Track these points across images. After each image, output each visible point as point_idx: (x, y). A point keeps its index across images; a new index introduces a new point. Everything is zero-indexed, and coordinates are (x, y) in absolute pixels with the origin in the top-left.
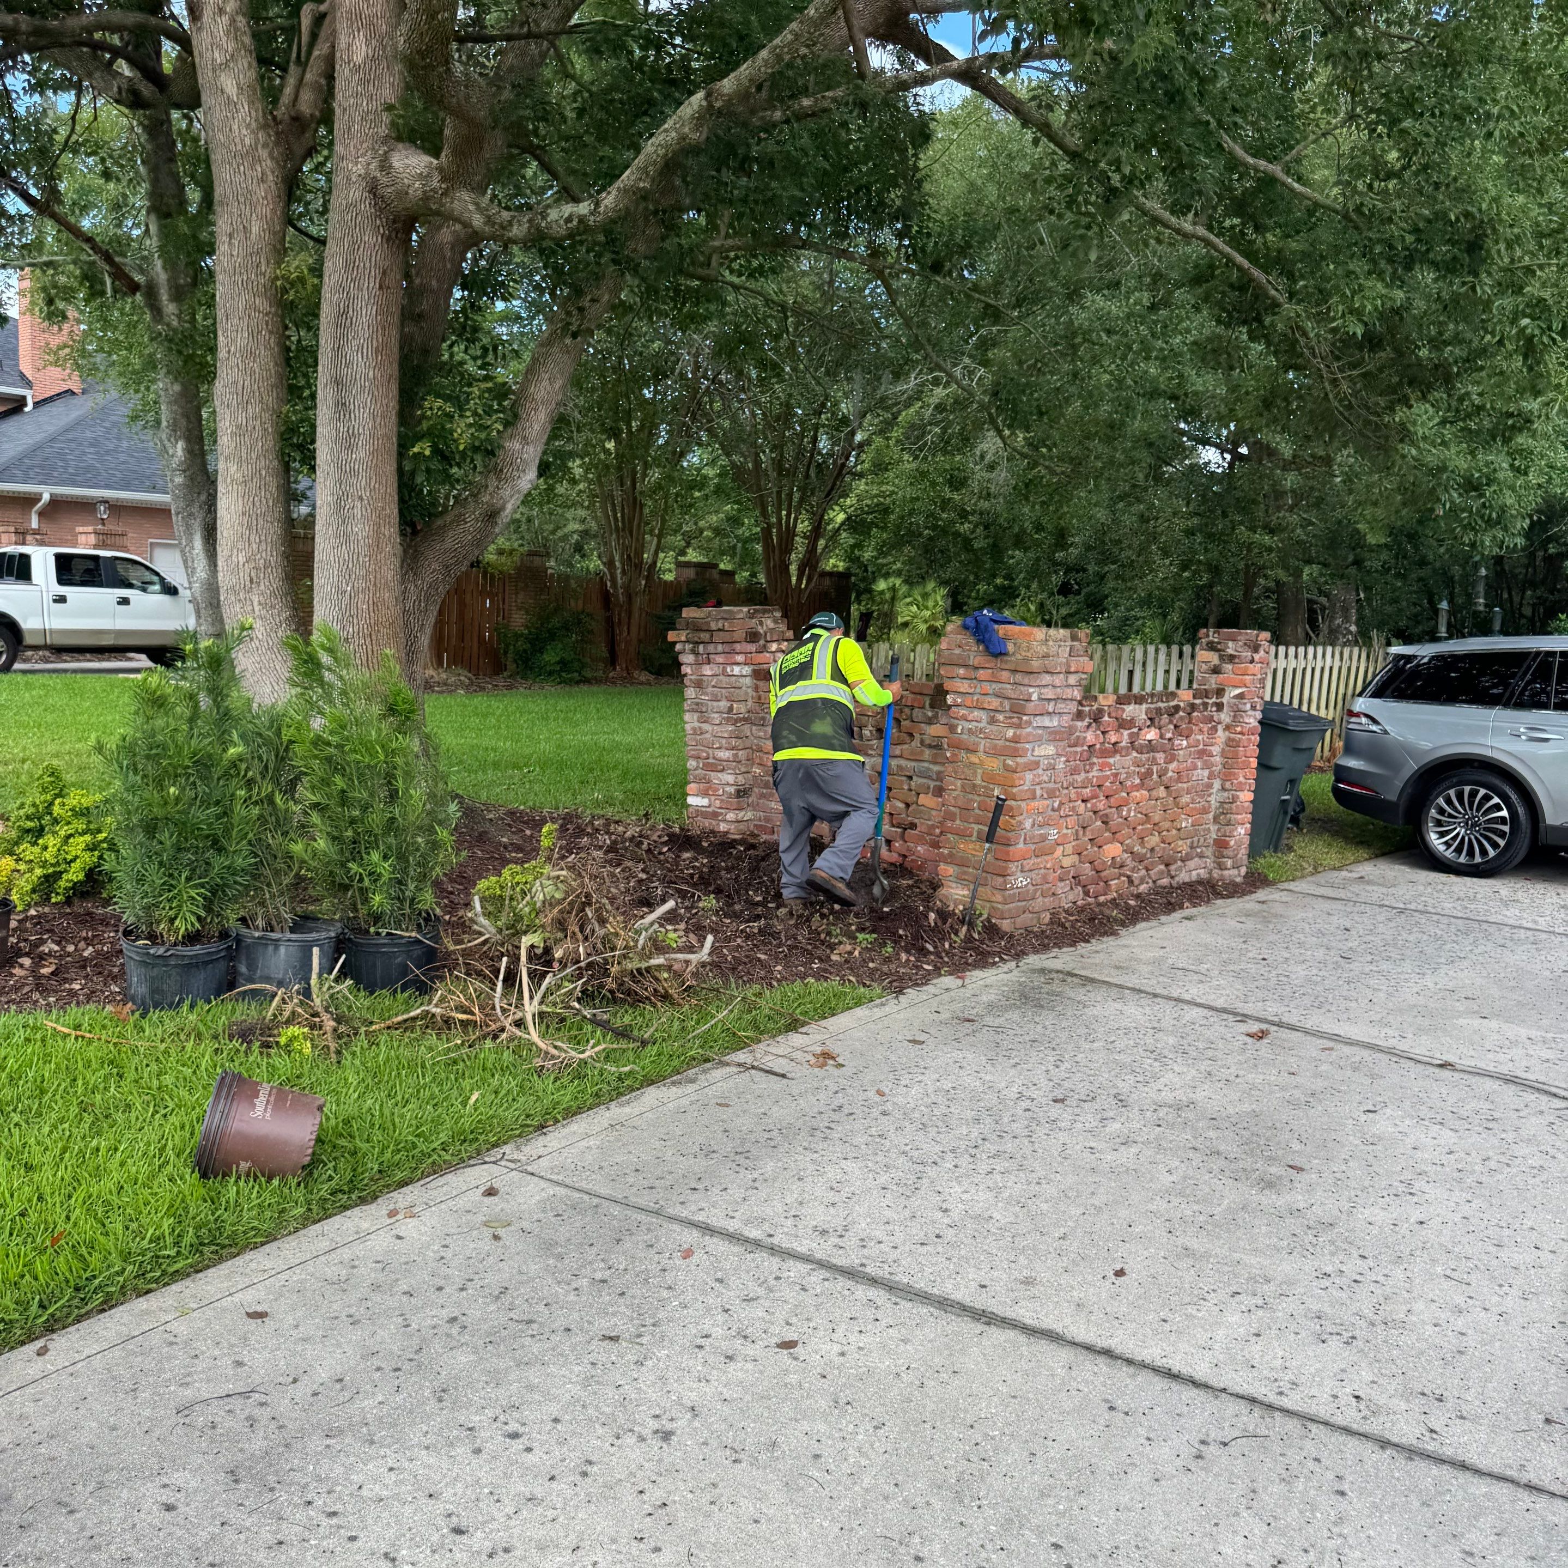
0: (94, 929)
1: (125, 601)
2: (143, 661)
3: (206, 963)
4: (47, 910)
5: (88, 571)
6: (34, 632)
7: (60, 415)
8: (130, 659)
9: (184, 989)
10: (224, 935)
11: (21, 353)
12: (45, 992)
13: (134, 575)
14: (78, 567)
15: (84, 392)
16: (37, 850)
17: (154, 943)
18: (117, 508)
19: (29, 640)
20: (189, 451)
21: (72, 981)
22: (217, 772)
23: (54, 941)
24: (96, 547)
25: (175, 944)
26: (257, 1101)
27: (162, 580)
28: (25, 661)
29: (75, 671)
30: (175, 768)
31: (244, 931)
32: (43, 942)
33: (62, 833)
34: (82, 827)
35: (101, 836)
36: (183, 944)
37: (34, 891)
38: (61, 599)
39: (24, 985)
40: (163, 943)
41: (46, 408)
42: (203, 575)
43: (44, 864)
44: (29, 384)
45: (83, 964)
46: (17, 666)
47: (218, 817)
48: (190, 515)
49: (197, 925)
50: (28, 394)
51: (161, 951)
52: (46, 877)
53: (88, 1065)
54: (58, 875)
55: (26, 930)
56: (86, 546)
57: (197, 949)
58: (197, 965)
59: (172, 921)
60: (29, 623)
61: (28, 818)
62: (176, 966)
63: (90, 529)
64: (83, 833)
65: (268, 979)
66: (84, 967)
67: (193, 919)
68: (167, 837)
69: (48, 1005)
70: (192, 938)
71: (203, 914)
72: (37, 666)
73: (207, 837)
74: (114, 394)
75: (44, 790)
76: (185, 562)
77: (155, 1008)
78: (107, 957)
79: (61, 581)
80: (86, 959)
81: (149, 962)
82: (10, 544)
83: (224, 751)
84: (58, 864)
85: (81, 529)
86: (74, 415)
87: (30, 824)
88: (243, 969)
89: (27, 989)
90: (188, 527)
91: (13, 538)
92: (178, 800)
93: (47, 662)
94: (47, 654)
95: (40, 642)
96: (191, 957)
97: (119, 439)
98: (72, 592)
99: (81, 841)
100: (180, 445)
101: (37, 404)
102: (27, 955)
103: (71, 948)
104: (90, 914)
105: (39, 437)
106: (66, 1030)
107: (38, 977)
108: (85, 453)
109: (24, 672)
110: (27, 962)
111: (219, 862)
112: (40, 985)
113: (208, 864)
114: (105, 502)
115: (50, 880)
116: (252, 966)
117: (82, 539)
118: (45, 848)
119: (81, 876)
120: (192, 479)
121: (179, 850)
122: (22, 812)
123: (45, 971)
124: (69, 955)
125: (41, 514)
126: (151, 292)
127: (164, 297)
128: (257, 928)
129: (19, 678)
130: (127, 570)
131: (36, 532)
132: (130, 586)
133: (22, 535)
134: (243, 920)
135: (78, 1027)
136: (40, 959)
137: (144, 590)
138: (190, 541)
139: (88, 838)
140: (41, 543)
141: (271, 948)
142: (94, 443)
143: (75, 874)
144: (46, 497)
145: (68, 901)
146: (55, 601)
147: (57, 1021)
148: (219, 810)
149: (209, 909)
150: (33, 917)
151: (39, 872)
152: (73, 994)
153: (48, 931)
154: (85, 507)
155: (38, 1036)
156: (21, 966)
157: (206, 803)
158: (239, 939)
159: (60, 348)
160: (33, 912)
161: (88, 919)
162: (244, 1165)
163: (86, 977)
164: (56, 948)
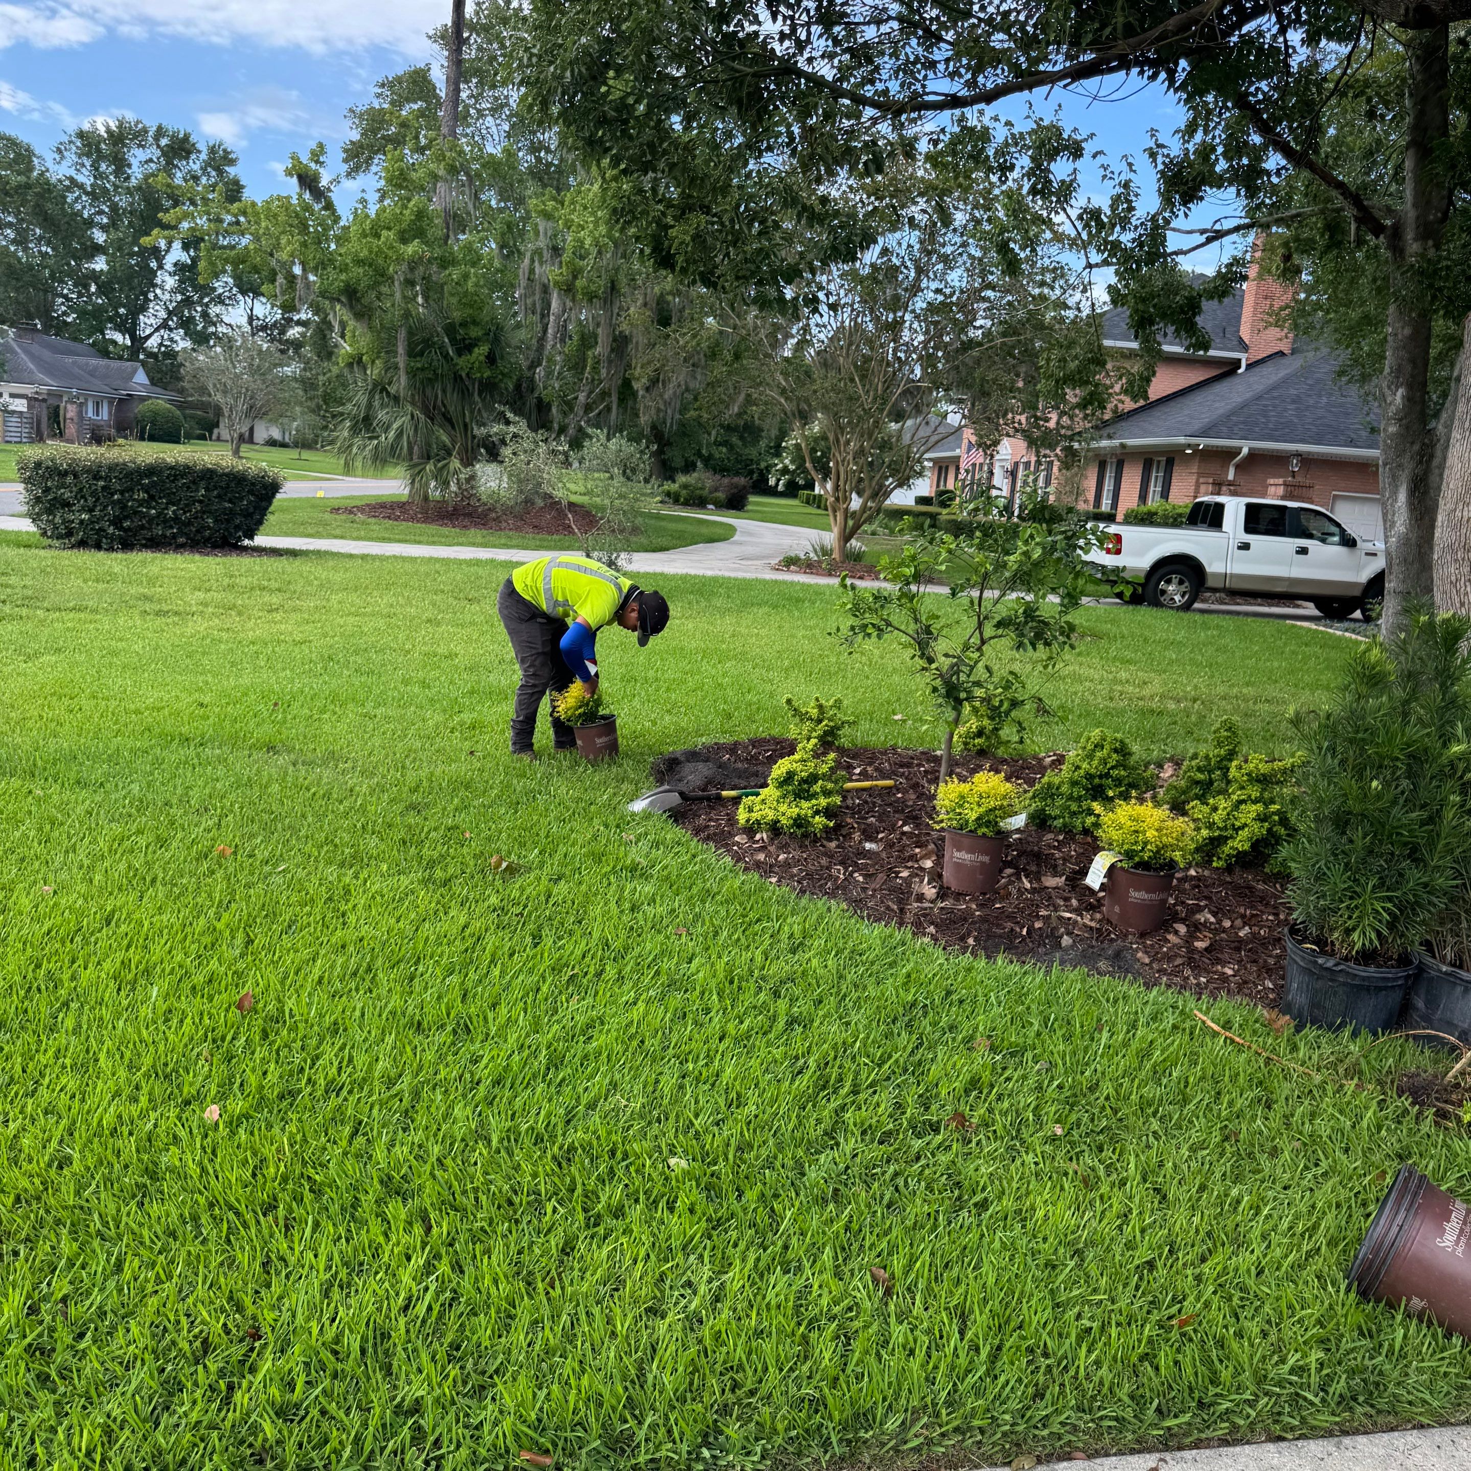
0: (1252, 907)
1: (1303, 551)
2: (1310, 609)
3: (1379, 989)
4: (1206, 873)
5: (1272, 521)
6: (1215, 575)
7: (1270, 375)
8: (1298, 606)
9: (1348, 1013)
10: (1404, 960)
11: (1243, 319)
12: (1197, 969)
13: (1313, 525)
14: (1265, 516)
15: (1294, 351)
16: (1206, 809)
17: (1323, 952)
18: (1307, 461)
19: (1210, 583)
20: (1409, 399)
21: (1224, 963)
22: (1430, 770)
23: (1211, 912)
24: (1283, 498)
25: (1346, 959)
26: (1448, 1226)
27: (1343, 531)
28: (1203, 601)
29: (1247, 614)
30: (1382, 758)
31: (1429, 960)
32: (1200, 909)
33: (1235, 797)
34: (1255, 794)
35: (1274, 807)
36: (1357, 961)
37: (1197, 850)
38: (1245, 547)
39: (1176, 955)
40: (1332, 954)
41: (1257, 370)
42: (1402, 529)
43: (1211, 826)
44: (1244, 347)
45: (1238, 945)
46: (1197, 605)
47: (1423, 823)
48: (1400, 466)
49: (1376, 942)
50: (1243, 357)
51: (1330, 964)
52: (1212, 840)
53: (1234, 1078)
54: (1222, 840)
55: (1184, 892)
56: (1274, 497)
57: (1371, 971)
58: (1368, 989)
59: (1348, 932)
60: (1213, 566)
61: (1200, 770)
62: (1345, 984)
63: (1281, 481)
64: (1255, 802)
65: (1449, 1026)
66: (1238, 949)
67: (1373, 936)
68: (1359, 837)
69: (1198, 985)
70: (1367, 957)
71: (1385, 932)
72: (1213, 607)
73: (1406, 844)
74: (1325, 351)
75: (1219, 745)
76: (1385, 515)
77: (1312, 1024)
78: (1264, 943)
79: (1249, 529)
80: (1241, 941)
81: (1313, 972)
82: (1206, 494)
83: (1445, 745)
84: (1225, 828)
85: (1271, 481)
86: (1282, 373)
87: (1200, 776)
88: (1420, 1004)
89: (1179, 961)
90: (1394, 478)
91: (1210, 488)
92: (1379, 796)
93: (1222, 603)
94: (1223, 595)
95: (1220, 585)
96: (1364, 979)
97: (1320, 396)
98: (1255, 540)
99: (1254, 809)
100: (1401, 392)
101: (1249, 366)
102: (1183, 921)
103: (1227, 924)
104: (1250, 888)
105: (1248, 395)
106: (1216, 1027)
107: (1192, 950)
108: (1286, 410)
109: (1203, 611)
110: (1182, 929)
111: (1415, 876)
112: (1193, 961)
113: (1401, 875)
114: (1298, 454)
115: (1216, 843)
116: (1432, 1003)
117: (1271, 490)
118: (1215, 809)
119: (1247, 846)
120: (1407, 428)
121: (1371, 852)
122: (1194, 763)
123: (1200, 945)
124: (1224, 930)
125: (1237, 467)
126: (1396, 234)
127: (1409, 235)
128: (1443, 959)
129: (1197, 617)
130: (1308, 520)
131: (1230, 484)
132: (1310, 536)
133: (1218, 487)
134: (1428, 944)
135: (1227, 1025)
136: (1195, 928)
137: (1323, 541)
138: (1395, 493)
139: (1259, 807)
140: (1234, 494)
141: (1459, 990)
142: (1296, 400)
143: (1240, 843)
144: (1245, 451)
145: (1229, 869)
146: (1239, 548)
147: (1206, 1013)
148: (1425, 814)
149: (1391, 926)
150: (1193, 878)
151: (1205, 833)
152: (1224, 978)
153: (1207, 898)
154: (1277, 461)
155: (1187, 1025)
156: (1176, 932)
157: (1411, 803)
158: (1421, 969)
159: (1282, 309)
160: (1192, 872)
161: (1246, 893)
162: (1417, 1303)
163: (1239, 962)
164: (1212, 919)
